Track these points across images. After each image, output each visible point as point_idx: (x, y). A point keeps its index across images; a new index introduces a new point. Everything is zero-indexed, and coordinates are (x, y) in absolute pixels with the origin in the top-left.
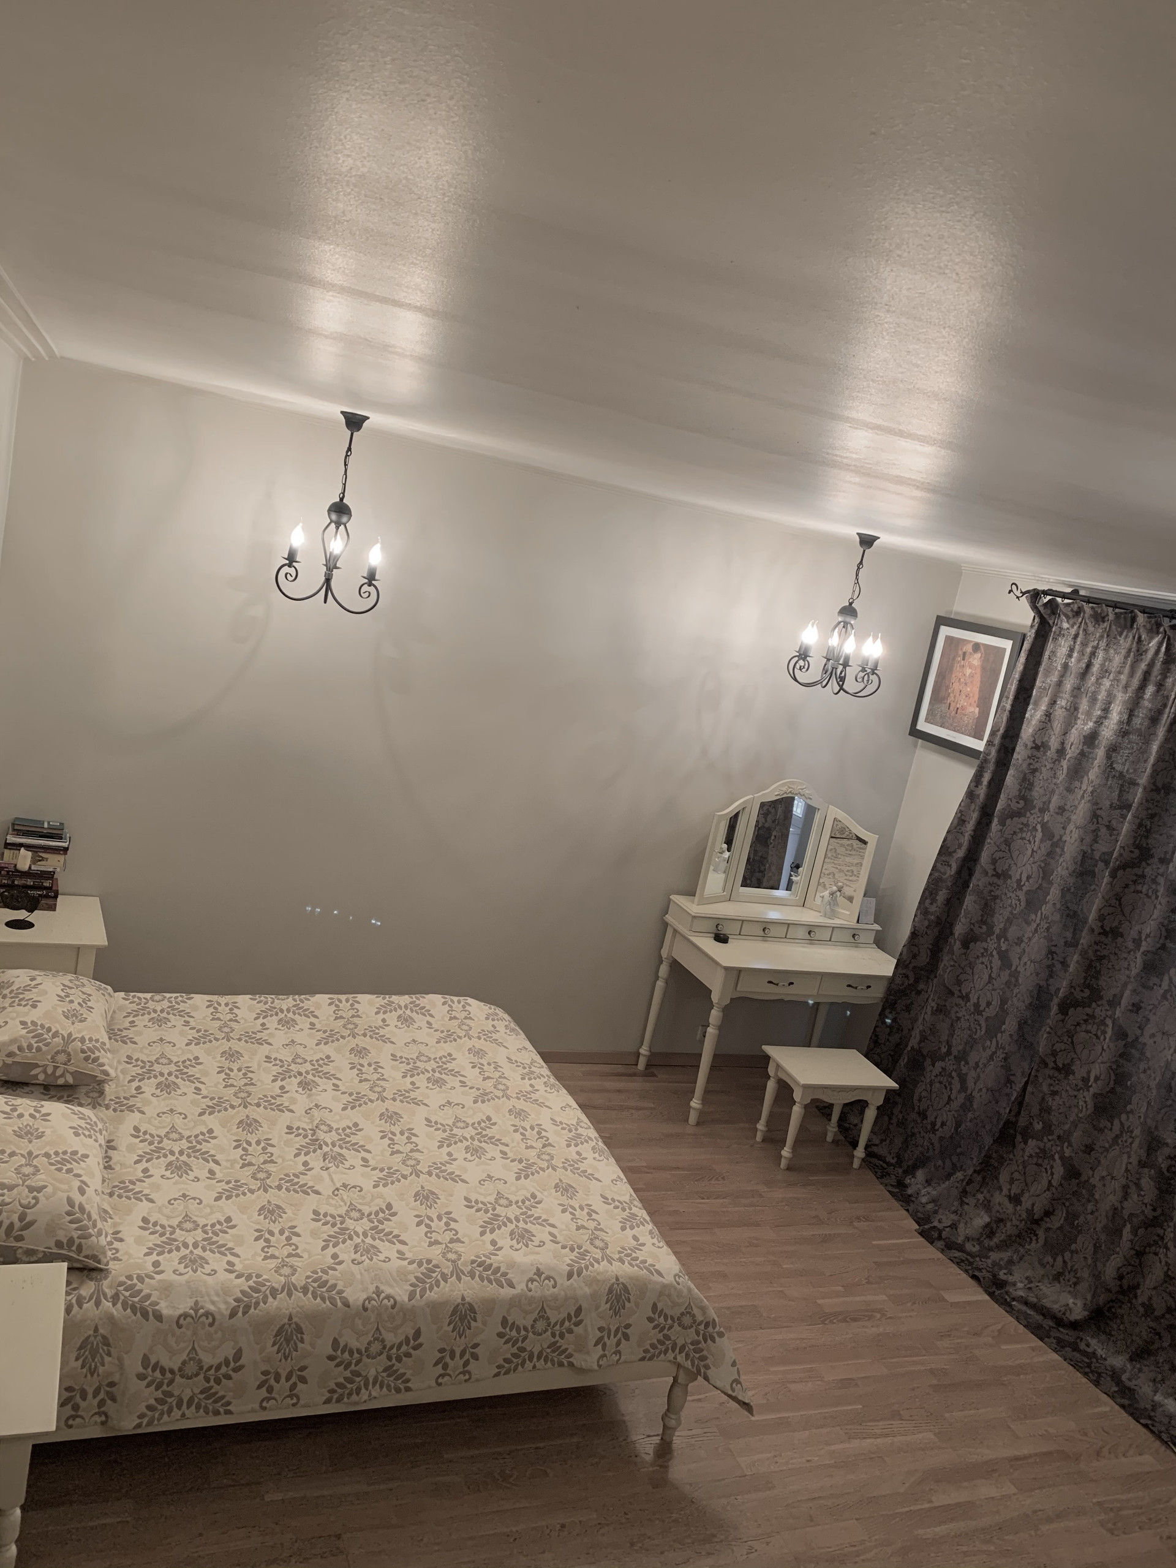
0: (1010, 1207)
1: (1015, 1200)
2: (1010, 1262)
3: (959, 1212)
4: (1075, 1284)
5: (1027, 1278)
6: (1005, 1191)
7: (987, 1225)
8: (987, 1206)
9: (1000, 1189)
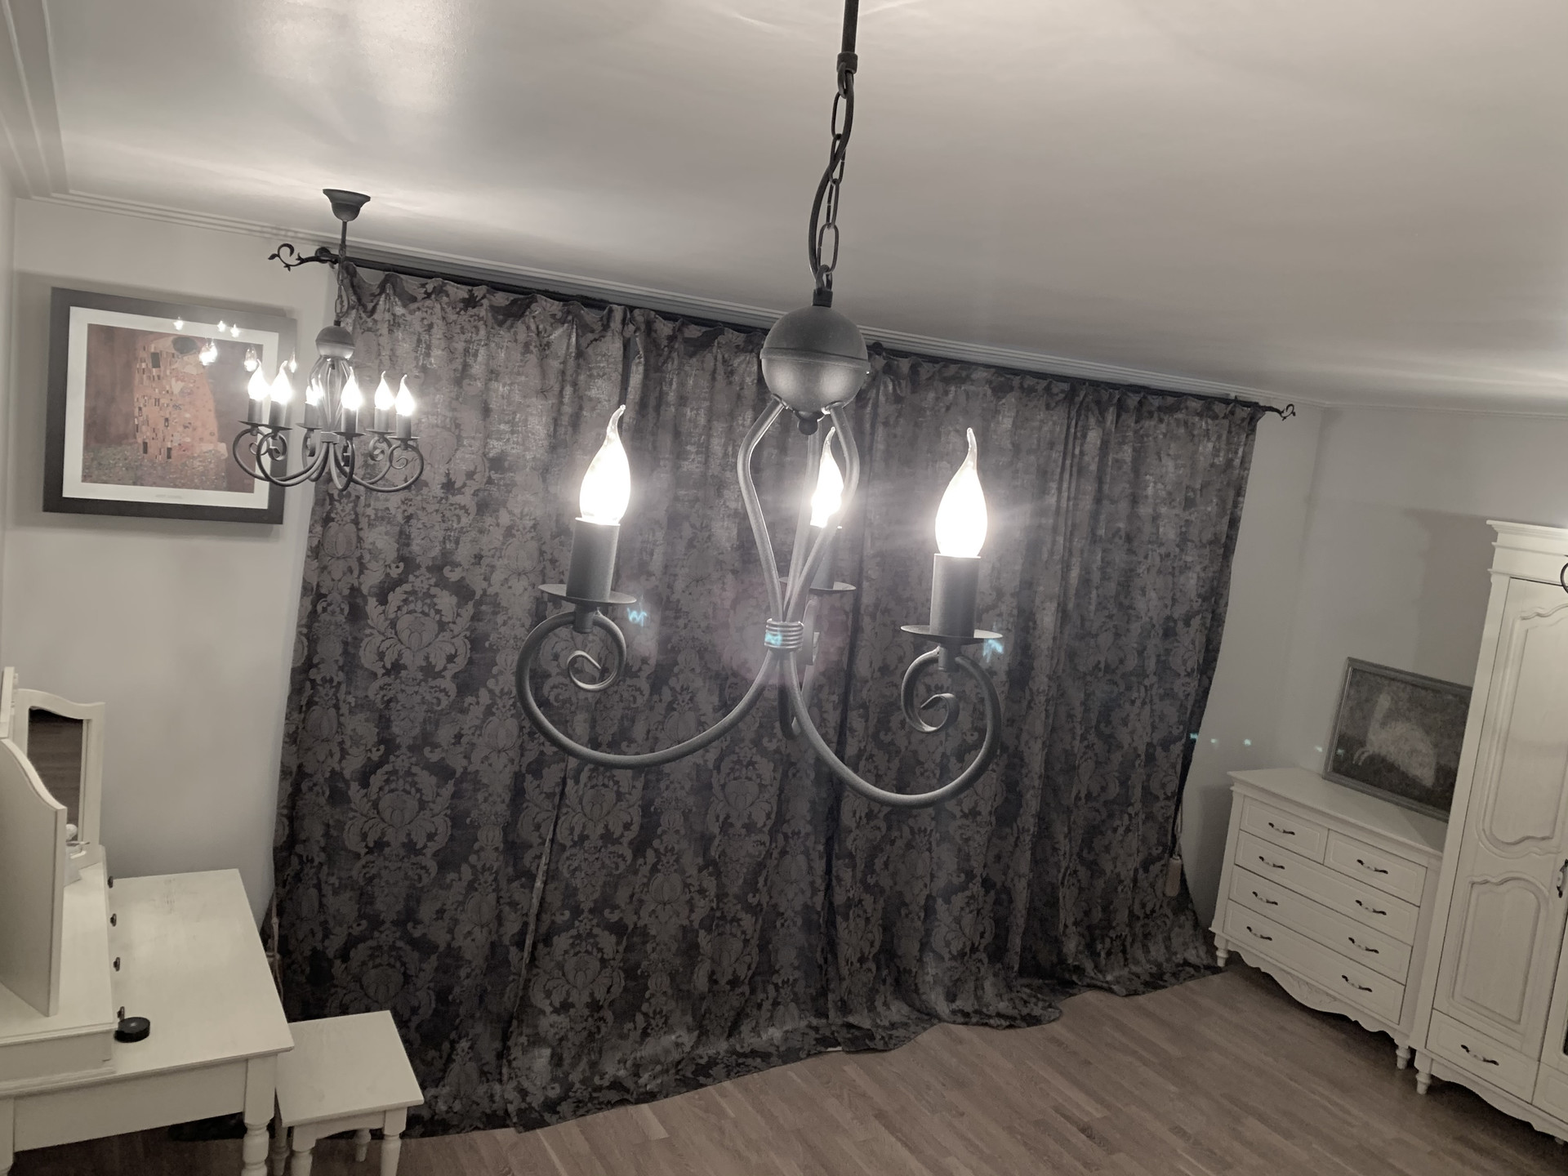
0: (562, 1020)
1: (565, 1007)
2: (593, 1065)
3: (513, 1075)
4: (665, 1023)
5: (619, 1062)
6: (549, 1009)
7: (552, 1056)
8: (536, 1041)
9: (543, 1012)
